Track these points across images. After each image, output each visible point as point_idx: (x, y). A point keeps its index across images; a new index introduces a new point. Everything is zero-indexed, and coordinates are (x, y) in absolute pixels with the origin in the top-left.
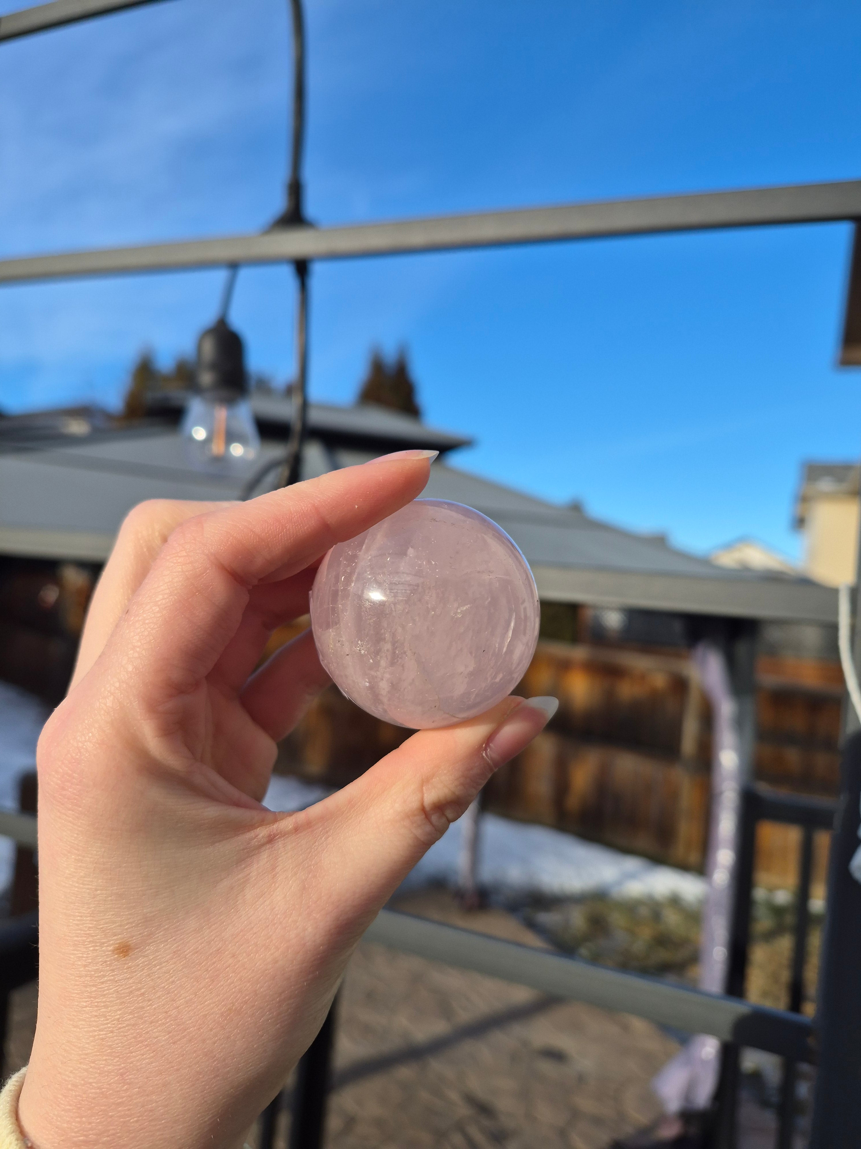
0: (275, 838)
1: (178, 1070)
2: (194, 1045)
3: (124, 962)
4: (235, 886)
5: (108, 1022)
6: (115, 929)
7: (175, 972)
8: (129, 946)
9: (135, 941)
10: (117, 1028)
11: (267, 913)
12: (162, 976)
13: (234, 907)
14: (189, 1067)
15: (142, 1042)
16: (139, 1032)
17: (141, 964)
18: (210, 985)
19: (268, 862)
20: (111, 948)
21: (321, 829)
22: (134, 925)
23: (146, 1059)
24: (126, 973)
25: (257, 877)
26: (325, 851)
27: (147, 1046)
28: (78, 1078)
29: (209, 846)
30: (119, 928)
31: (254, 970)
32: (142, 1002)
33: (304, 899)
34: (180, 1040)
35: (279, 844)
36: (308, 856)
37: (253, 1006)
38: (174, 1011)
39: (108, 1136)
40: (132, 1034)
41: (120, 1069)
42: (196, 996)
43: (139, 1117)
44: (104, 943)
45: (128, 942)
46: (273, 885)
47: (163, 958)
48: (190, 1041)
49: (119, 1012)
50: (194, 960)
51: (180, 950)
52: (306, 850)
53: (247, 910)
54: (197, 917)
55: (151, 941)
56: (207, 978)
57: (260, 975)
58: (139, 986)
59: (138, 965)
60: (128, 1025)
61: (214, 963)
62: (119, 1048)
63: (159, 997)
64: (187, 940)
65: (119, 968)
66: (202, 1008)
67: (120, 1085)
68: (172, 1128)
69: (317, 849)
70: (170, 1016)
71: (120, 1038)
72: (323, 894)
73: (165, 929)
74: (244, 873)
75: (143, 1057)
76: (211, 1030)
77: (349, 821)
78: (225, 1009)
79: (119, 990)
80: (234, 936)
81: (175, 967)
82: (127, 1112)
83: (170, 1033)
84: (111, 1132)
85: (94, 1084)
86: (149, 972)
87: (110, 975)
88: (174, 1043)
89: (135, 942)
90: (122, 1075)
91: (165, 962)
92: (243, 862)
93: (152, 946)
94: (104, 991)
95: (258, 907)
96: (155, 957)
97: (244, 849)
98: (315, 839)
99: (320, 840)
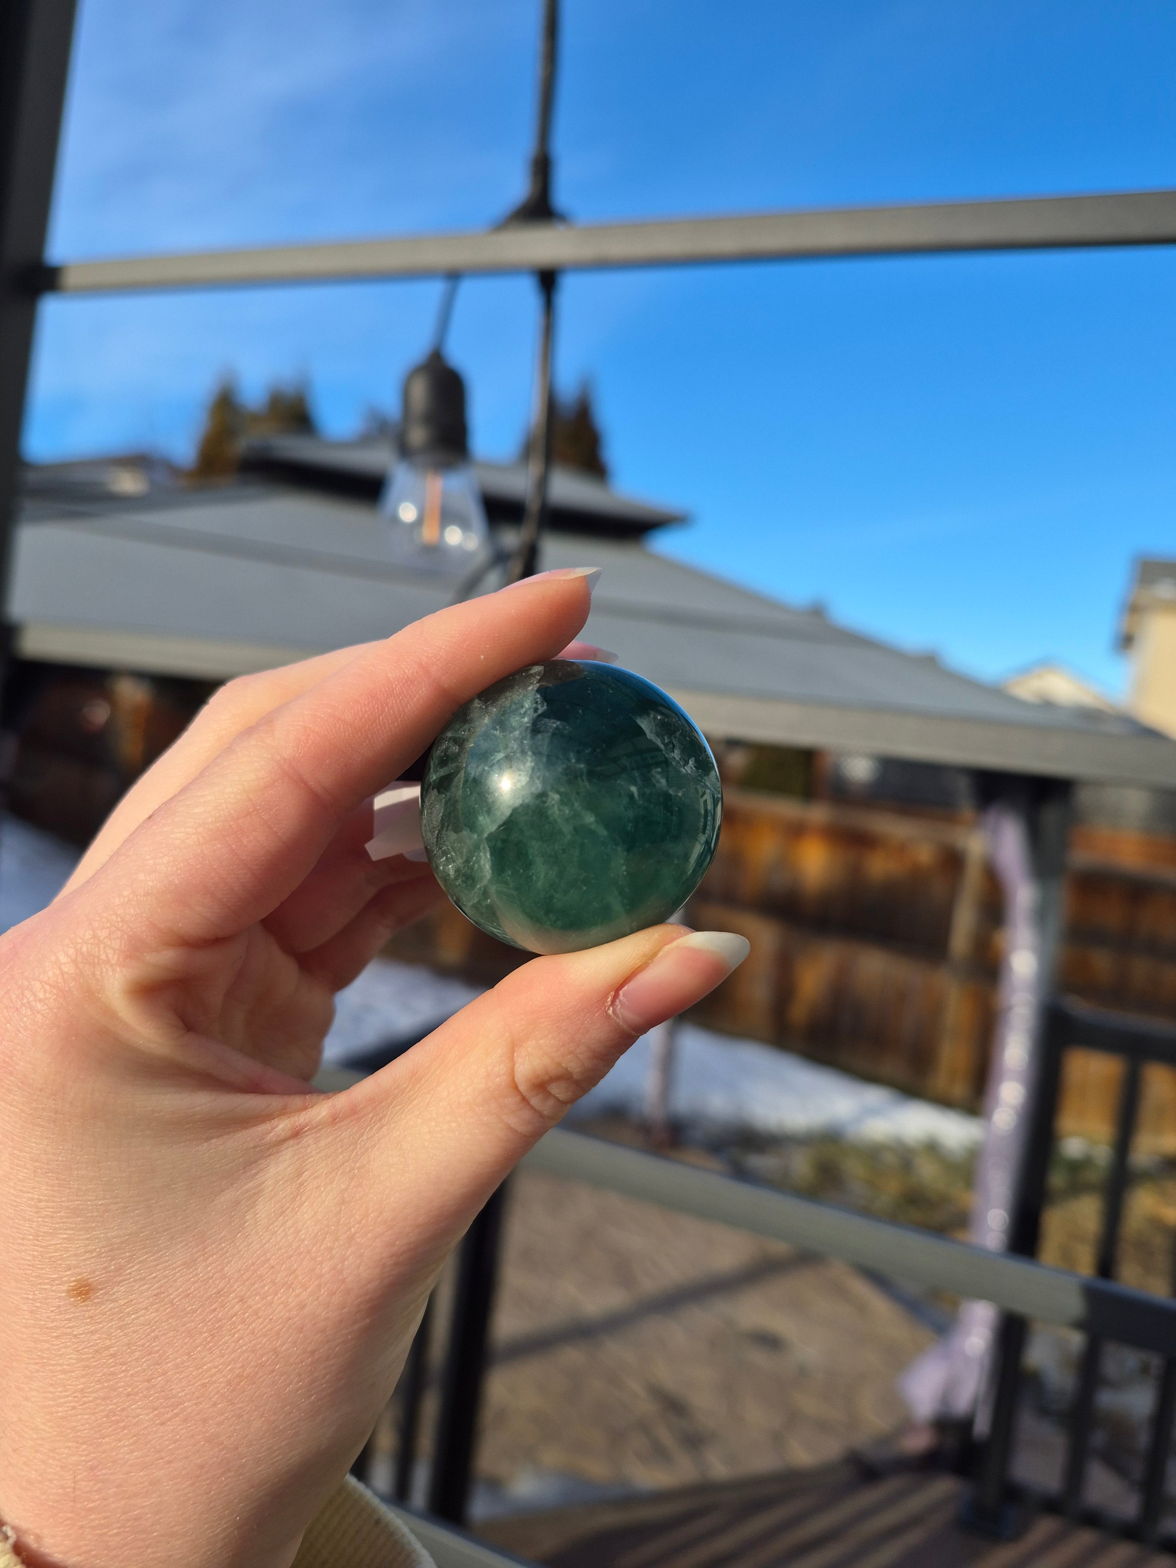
0: (303, 1131)
1: (169, 1462)
2: (190, 1426)
3: (84, 1308)
4: (243, 1200)
5: (68, 1393)
6: (68, 1260)
7: (158, 1323)
8: (89, 1285)
9: (97, 1278)
10: (81, 1403)
11: (289, 1237)
12: (140, 1329)
13: (242, 1231)
14: (186, 1458)
15: (118, 1422)
16: (112, 1408)
17: (108, 1311)
18: (209, 1342)
19: (291, 1164)
20: (65, 1288)
21: (371, 1115)
22: (94, 1254)
23: (124, 1446)
24: (87, 1324)
25: (275, 1187)
26: (376, 1148)
27: (124, 1428)
28: (33, 1472)
29: (203, 1143)
30: (74, 1258)
31: (272, 1319)
32: (114, 1366)
33: (343, 1217)
34: (170, 1419)
35: (308, 1140)
36: (351, 1156)
37: (273, 1371)
38: (160, 1379)
39: (79, 1555)
40: (102, 1411)
41: (89, 1461)
42: (189, 1357)
43: (120, 1528)
44: (54, 1280)
45: (89, 1279)
46: (299, 1197)
47: (139, 1303)
48: (185, 1420)
49: (83, 1380)
50: (184, 1306)
51: (163, 1293)
52: (348, 1146)
53: (261, 1233)
54: (186, 1245)
55: (122, 1278)
56: (205, 1333)
57: (281, 1325)
58: (108, 1343)
59: (104, 1314)
60: (96, 1399)
61: (214, 1310)
62: (86, 1431)
63: (137, 1360)
64: (173, 1278)
65: (78, 1316)
66: (199, 1375)
67: (91, 1484)
68: (168, 1543)
69: (364, 1146)
70: (154, 1386)
71: (86, 1416)
72: (370, 1211)
73: (140, 1262)
74: (255, 1181)
75: (119, 1444)
76: (215, 1405)
77: (413, 1103)
78: (231, 1376)
79: (80, 1348)
80: (242, 1272)
81: (157, 1316)
82: (102, 1521)
83: (156, 1409)
84: (84, 1549)
85: (55, 1482)
86: (121, 1323)
87: (66, 1326)
88: (162, 1424)
89: (98, 1280)
90: (92, 1468)
91: (142, 1309)
92: (254, 1165)
93: (123, 1286)
94: (59, 1350)
95: (276, 1229)
96: (127, 1302)
97: (255, 1147)
98: (363, 1130)
99: (370, 1132)
